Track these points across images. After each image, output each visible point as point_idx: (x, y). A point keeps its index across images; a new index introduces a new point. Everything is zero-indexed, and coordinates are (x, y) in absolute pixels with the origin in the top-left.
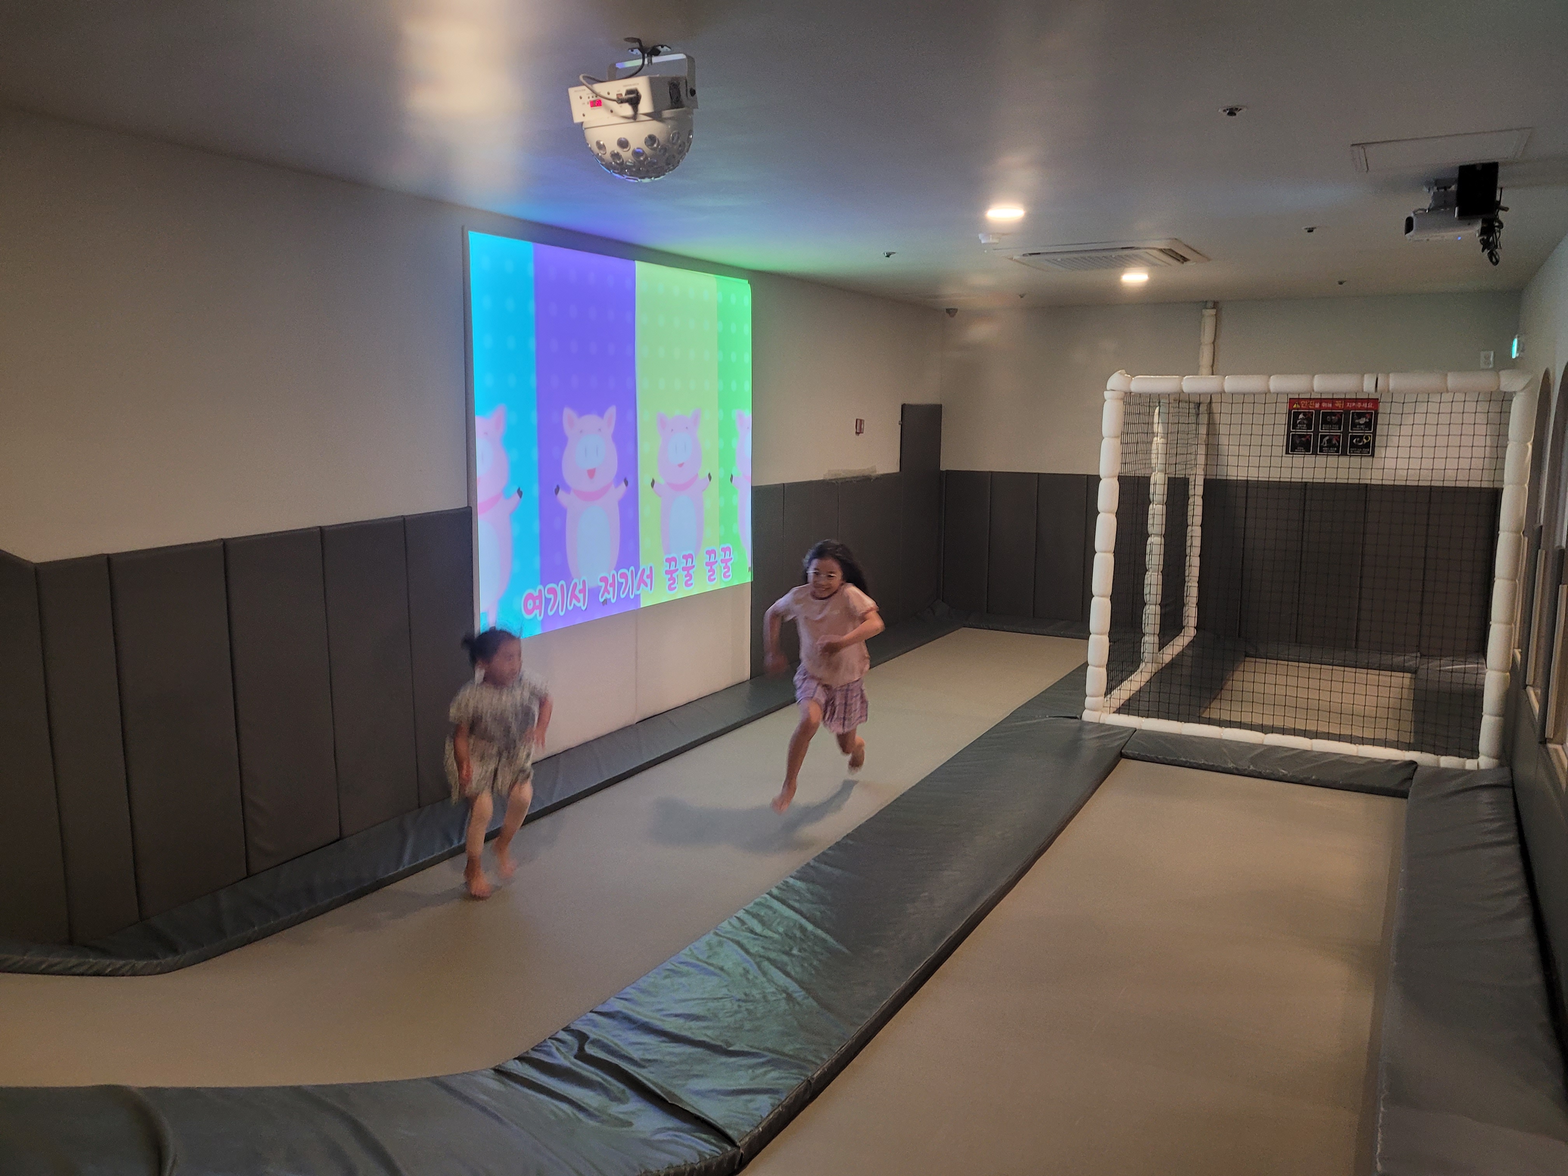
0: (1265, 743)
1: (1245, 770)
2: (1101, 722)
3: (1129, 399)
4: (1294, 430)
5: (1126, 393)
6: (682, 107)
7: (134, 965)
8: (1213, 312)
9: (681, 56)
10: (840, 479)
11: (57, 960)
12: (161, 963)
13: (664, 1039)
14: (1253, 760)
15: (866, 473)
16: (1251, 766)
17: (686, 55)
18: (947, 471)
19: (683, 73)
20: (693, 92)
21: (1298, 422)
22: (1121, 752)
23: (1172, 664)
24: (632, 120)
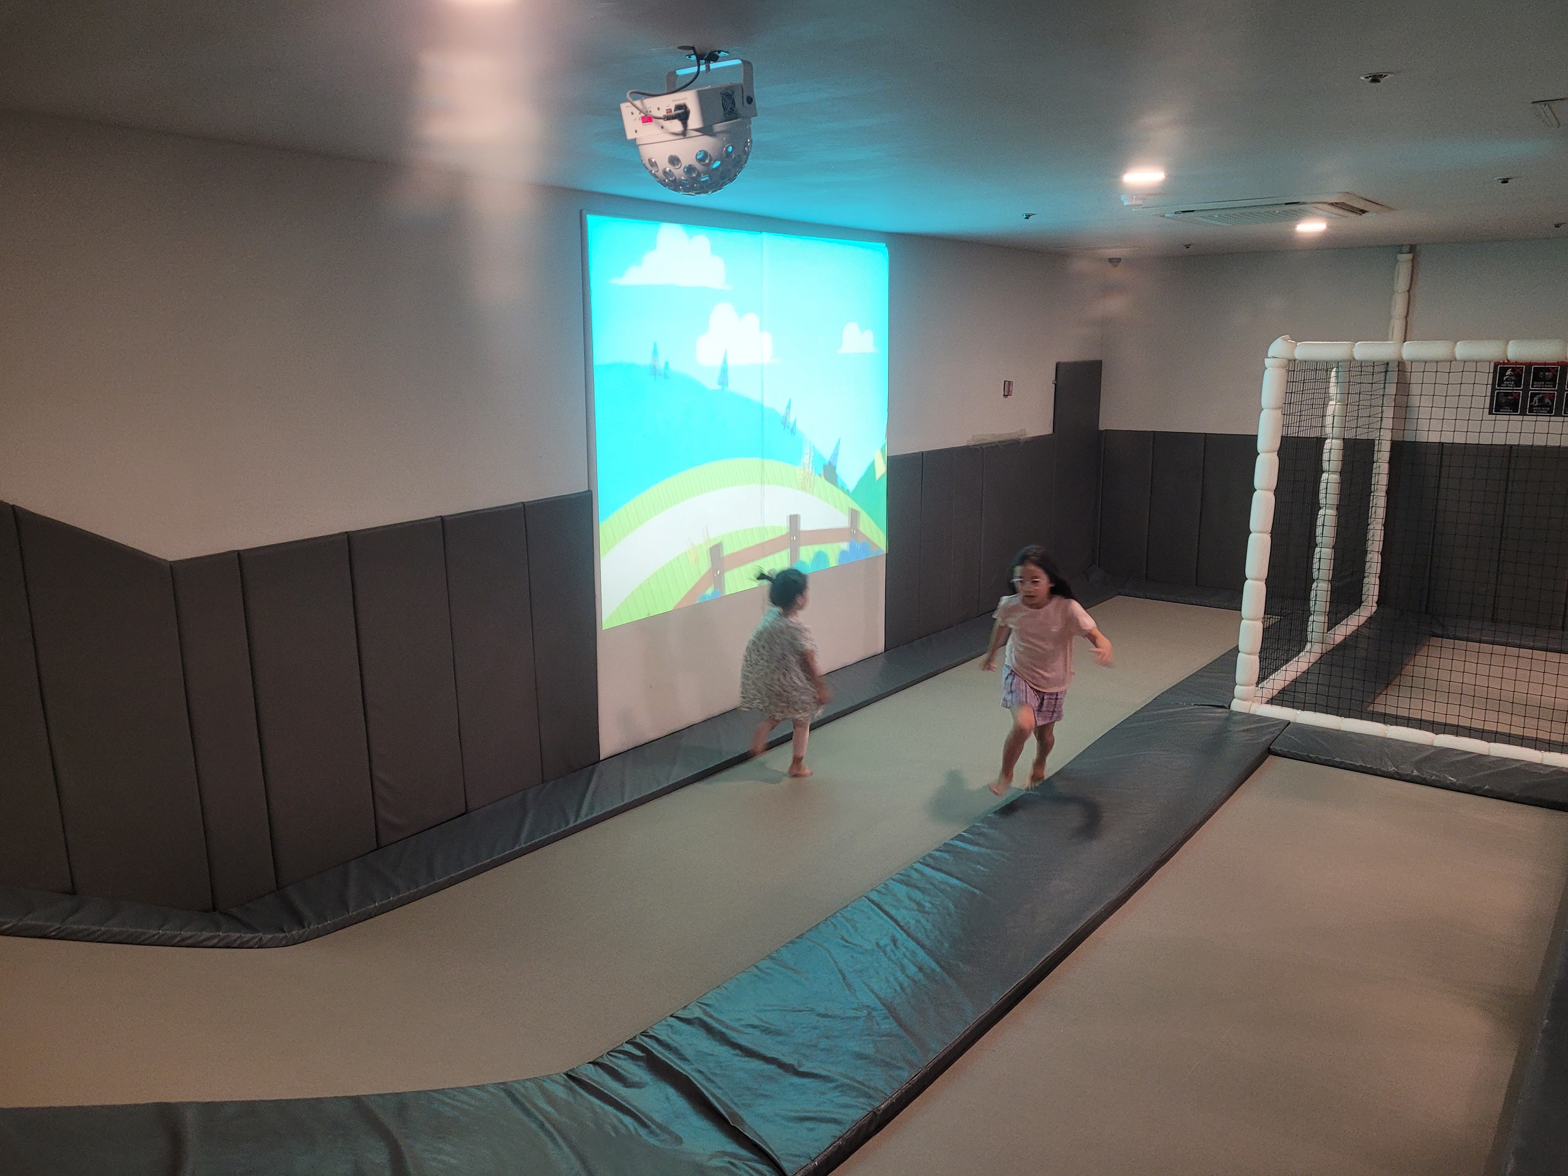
0: (1435, 744)
1: (1407, 775)
2: (1251, 712)
3: (1292, 367)
4: (1499, 388)
5: (1289, 361)
6: (737, 118)
7: (261, 938)
8: (1410, 256)
9: (738, 62)
10: (985, 444)
11: (189, 934)
12: (286, 936)
13: (738, 1052)
14: (1418, 765)
15: (1015, 437)
16: (1415, 771)
17: (742, 60)
18: (1106, 430)
19: (739, 79)
20: (750, 100)
21: (1505, 378)
22: (1269, 748)
23: (1344, 645)
24: (682, 137)
